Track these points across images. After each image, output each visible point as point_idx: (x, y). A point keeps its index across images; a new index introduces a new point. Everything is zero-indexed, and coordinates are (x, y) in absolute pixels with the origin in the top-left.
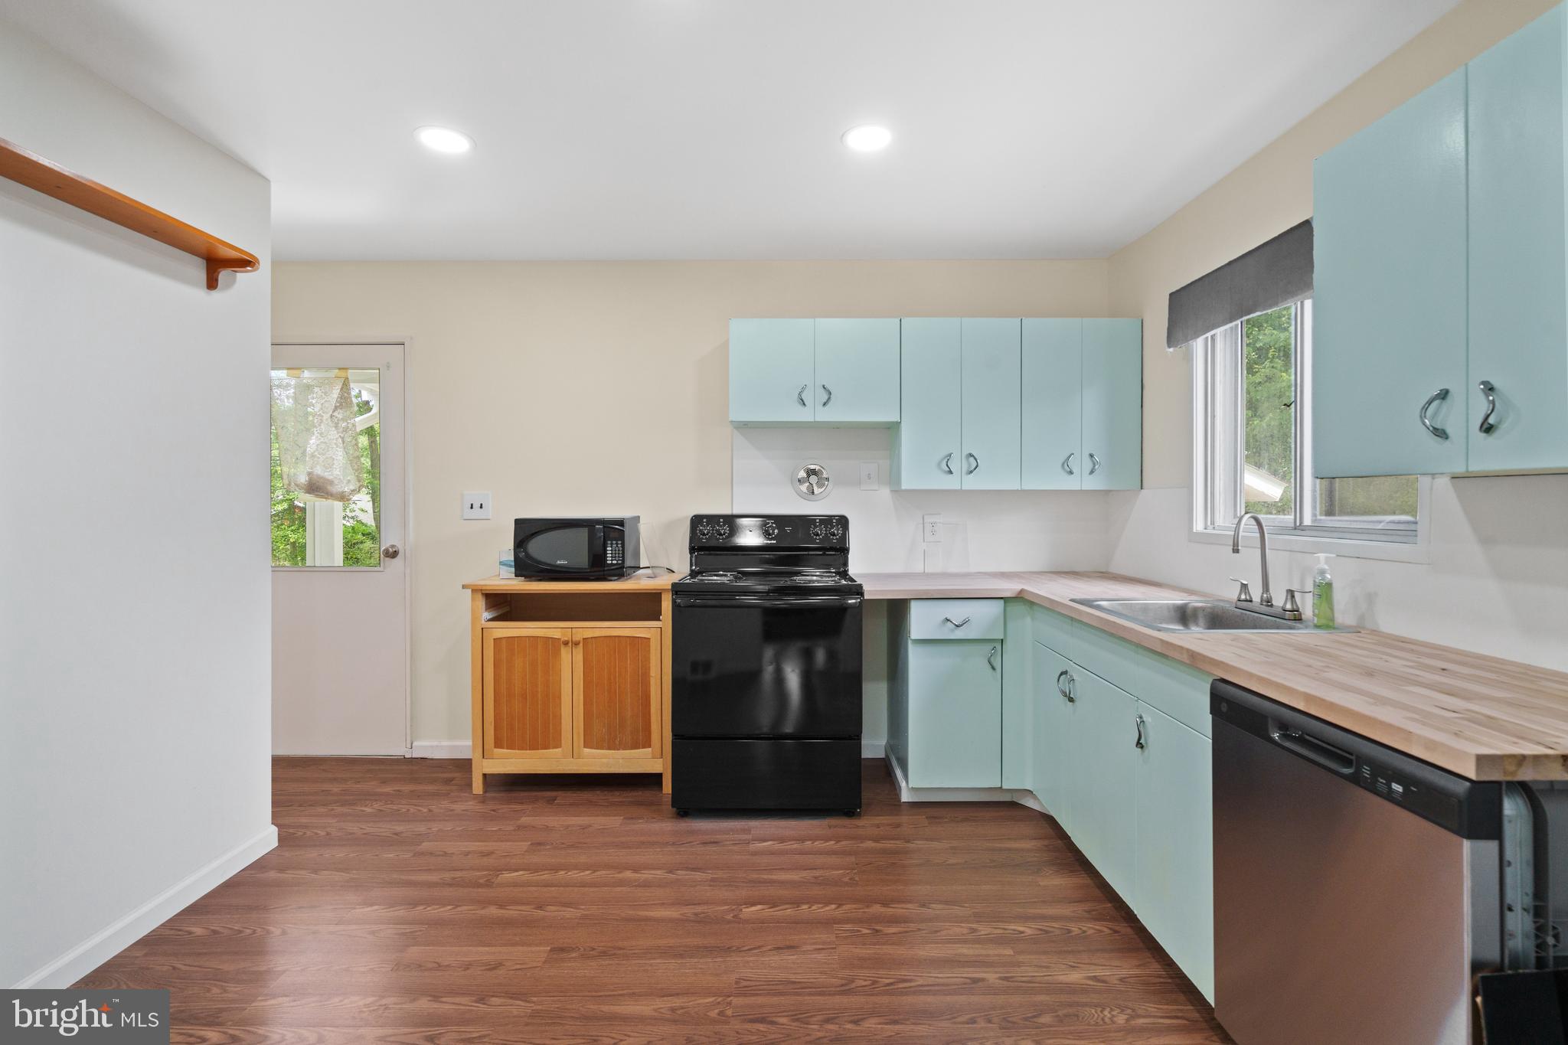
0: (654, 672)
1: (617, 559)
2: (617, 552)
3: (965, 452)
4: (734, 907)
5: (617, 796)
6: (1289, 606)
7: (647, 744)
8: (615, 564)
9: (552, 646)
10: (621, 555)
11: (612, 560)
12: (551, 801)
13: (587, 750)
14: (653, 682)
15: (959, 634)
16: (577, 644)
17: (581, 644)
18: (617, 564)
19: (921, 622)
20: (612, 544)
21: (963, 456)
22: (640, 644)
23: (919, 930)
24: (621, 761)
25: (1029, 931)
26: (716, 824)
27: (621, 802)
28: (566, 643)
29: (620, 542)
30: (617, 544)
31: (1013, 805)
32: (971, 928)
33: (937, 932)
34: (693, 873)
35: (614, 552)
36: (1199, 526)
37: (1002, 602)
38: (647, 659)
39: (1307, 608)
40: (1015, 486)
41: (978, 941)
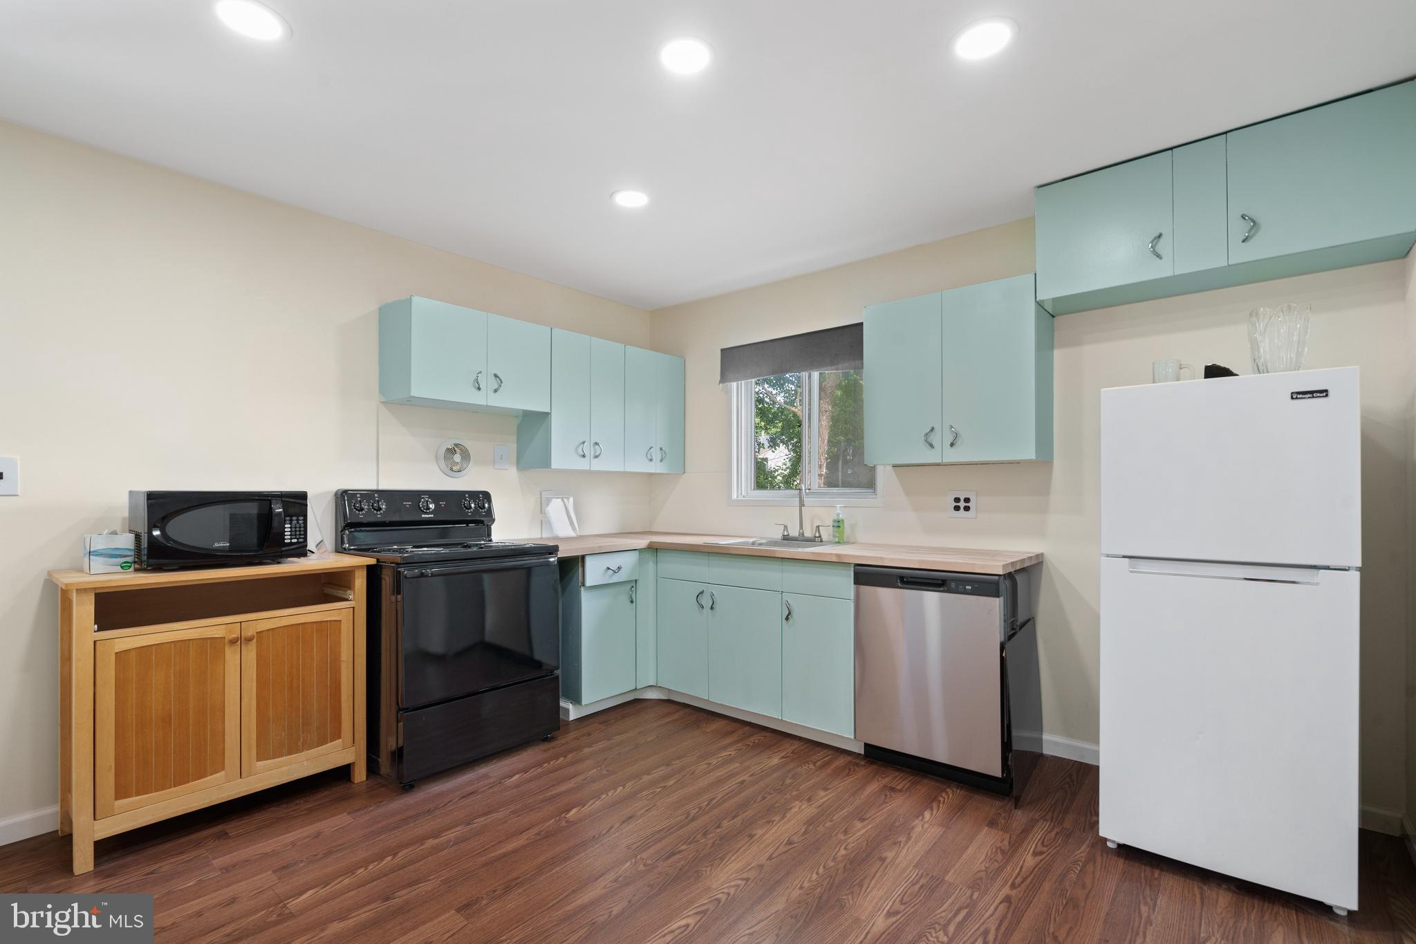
0: (345, 654)
1: (298, 537)
2: (298, 529)
3: (593, 442)
4: (558, 818)
5: (303, 805)
6: (817, 535)
7: (337, 735)
8: (294, 543)
9: (212, 648)
10: (302, 533)
11: (291, 539)
12: (224, 835)
13: (260, 763)
14: (343, 666)
15: (616, 579)
16: (249, 640)
17: (255, 640)
18: (298, 542)
19: (594, 572)
20: (291, 520)
21: (592, 444)
22: (327, 629)
23: (684, 776)
24: (305, 763)
25: (733, 753)
26: (454, 781)
27: (318, 805)
28: (233, 642)
29: (302, 518)
30: (298, 520)
31: (636, 701)
32: (706, 764)
33: (693, 773)
34: (490, 816)
35: (294, 529)
36: (734, 496)
37: (638, 552)
38: (337, 644)
39: (826, 534)
40: (619, 468)
41: (717, 767)
